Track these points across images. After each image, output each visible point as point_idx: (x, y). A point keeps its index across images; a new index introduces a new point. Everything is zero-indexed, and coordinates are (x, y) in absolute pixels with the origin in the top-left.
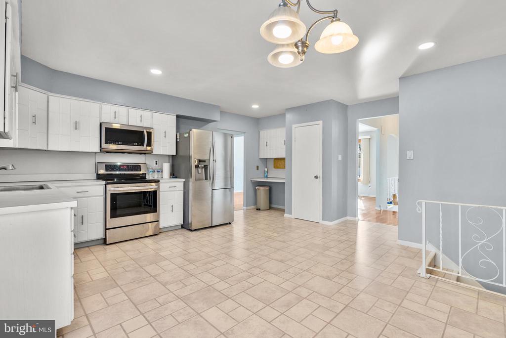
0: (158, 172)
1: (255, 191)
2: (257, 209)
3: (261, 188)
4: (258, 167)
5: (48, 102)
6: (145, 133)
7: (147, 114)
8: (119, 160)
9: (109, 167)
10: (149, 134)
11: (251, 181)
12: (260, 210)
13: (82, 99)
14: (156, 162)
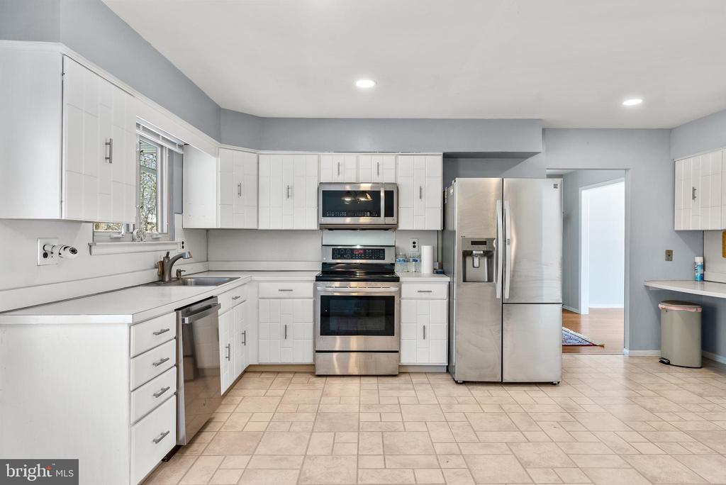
0: (414, 260)
1: (659, 313)
2: (661, 362)
3: (674, 308)
4: (669, 255)
5: (258, 163)
6: (382, 194)
7: (388, 160)
8: (358, 241)
9: (338, 252)
10: (389, 195)
11: (646, 286)
12: (668, 363)
13: (296, 152)
14: (414, 243)
